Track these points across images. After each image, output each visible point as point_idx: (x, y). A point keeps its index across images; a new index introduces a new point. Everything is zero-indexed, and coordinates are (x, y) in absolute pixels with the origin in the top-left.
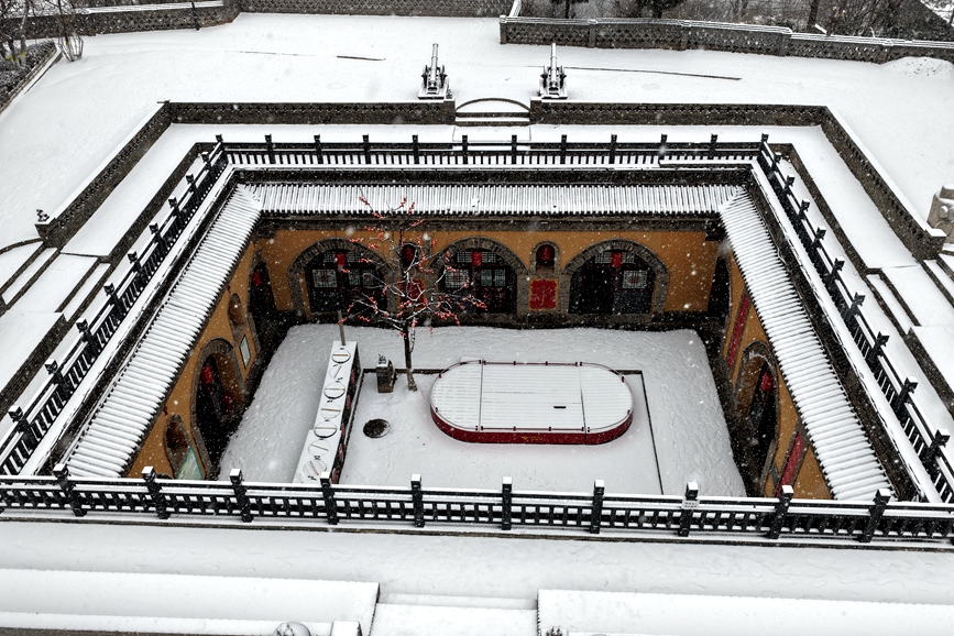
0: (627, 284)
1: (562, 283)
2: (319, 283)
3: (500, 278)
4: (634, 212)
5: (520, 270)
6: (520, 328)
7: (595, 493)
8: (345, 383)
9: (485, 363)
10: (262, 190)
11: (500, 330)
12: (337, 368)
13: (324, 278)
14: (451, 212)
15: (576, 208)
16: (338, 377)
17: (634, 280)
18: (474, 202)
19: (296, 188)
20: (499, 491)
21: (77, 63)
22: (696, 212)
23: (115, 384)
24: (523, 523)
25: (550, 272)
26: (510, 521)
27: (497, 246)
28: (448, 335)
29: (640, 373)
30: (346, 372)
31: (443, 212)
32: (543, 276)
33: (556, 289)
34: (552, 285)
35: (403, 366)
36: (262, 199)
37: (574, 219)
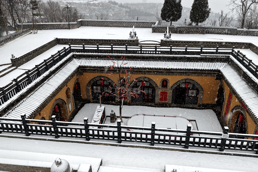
0: (190, 94)
1: (170, 93)
2: (95, 91)
3: (150, 91)
4: (193, 69)
5: (157, 88)
6: (156, 107)
7: (187, 130)
8: (100, 117)
9: (145, 115)
10: (80, 60)
11: (150, 107)
12: (98, 113)
13: (97, 89)
14: (136, 67)
15: (174, 67)
16: (98, 115)
17: (192, 93)
18: (143, 65)
19: (90, 60)
20: (150, 127)
21: (36, 35)
22: (213, 69)
23: (24, 101)
24: (159, 143)
25: (166, 89)
26: (154, 142)
27: (150, 80)
28: (134, 108)
29: (195, 121)
30: (101, 114)
31: (134, 67)
32: (164, 90)
33: (168, 94)
34: (166, 93)
35: (119, 115)
36: (80, 62)
37: (174, 71)
